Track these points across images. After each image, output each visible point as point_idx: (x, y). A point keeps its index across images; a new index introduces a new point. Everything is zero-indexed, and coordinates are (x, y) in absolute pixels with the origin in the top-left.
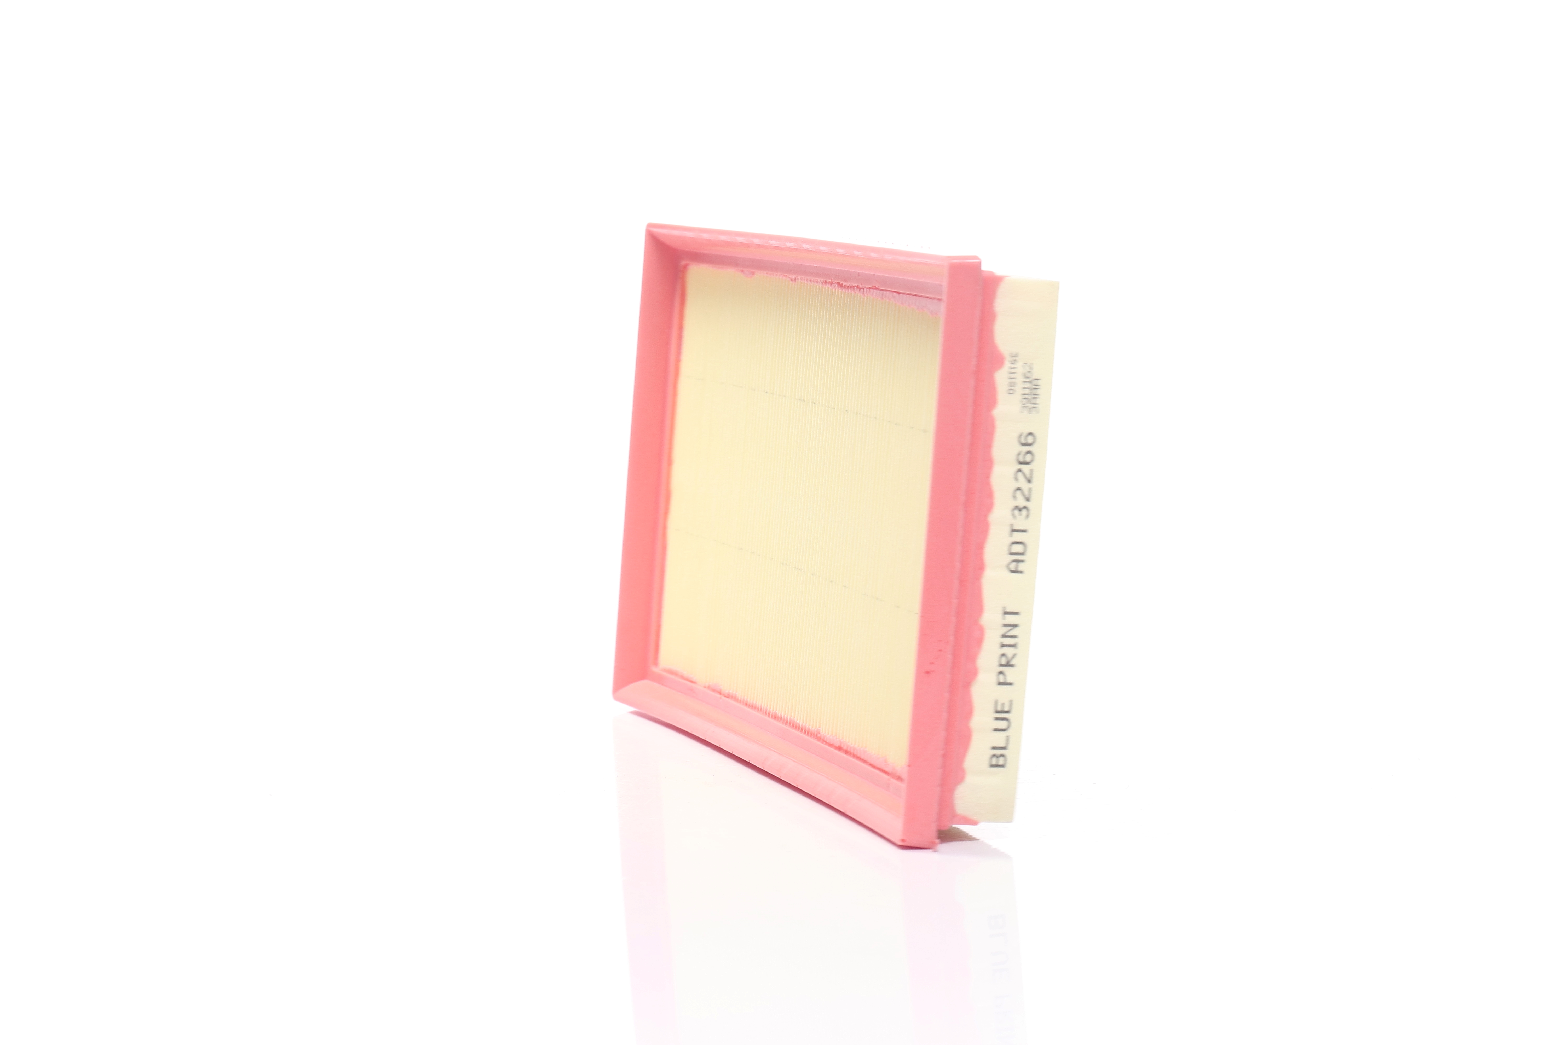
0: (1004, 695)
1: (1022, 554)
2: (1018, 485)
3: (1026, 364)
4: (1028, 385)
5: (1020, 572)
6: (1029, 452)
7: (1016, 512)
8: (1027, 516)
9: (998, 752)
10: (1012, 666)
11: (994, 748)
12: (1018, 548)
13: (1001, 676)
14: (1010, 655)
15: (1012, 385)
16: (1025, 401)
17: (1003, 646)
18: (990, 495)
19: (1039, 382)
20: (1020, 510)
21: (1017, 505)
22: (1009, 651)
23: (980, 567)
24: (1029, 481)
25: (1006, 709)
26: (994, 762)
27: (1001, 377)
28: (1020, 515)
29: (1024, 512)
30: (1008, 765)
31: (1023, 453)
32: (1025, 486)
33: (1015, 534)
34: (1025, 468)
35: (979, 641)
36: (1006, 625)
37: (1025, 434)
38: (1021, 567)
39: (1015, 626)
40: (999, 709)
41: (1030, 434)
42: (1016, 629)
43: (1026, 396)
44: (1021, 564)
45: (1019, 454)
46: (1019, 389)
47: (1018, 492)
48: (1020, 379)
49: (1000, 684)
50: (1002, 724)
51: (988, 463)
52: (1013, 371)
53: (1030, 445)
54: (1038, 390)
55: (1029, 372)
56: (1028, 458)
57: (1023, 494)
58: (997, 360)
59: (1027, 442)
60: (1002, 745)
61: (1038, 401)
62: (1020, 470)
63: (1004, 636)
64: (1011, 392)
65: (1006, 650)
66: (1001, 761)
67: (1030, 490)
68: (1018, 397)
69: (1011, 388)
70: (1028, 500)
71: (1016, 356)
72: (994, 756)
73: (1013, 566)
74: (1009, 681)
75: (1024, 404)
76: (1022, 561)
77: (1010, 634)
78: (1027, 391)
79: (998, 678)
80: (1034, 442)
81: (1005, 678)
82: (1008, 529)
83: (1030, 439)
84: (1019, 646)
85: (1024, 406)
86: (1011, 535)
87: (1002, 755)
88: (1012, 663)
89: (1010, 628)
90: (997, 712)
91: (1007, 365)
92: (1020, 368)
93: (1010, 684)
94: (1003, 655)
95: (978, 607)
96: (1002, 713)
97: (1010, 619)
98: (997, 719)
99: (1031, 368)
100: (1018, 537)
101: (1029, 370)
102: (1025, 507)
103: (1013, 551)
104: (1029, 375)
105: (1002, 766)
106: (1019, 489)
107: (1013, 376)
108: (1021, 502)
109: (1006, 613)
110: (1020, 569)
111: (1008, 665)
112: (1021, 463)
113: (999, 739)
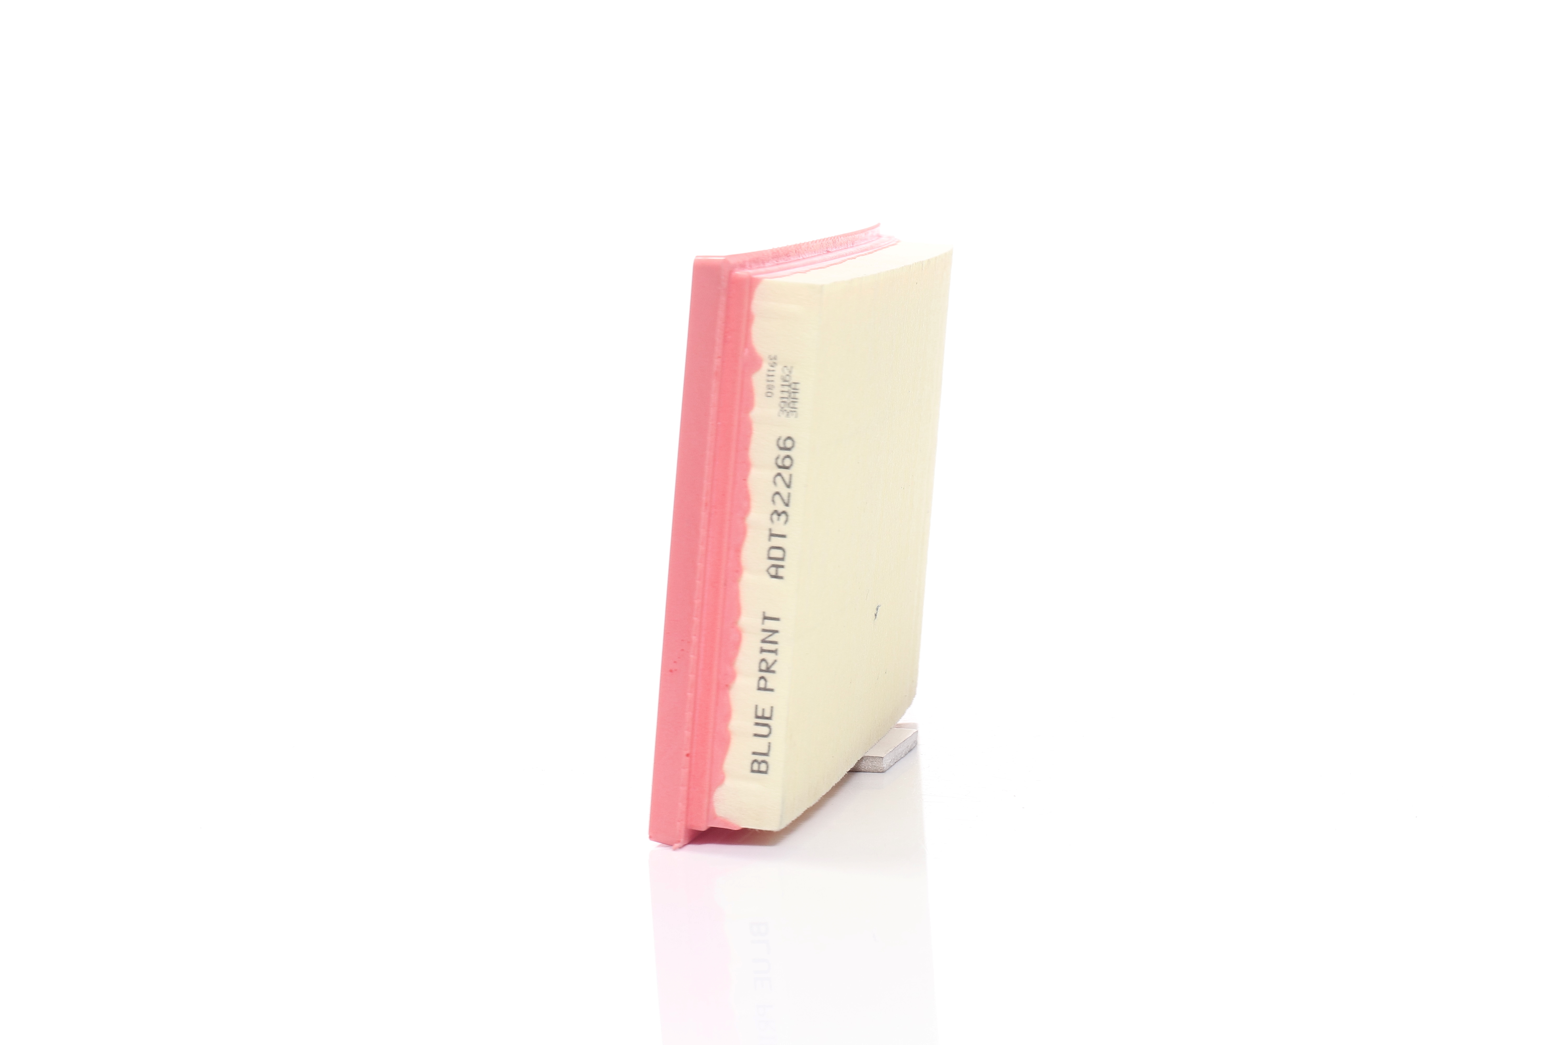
0: (764, 701)
1: (782, 559)
2: (777, 490)
3: (785, 367)
4: (786, 388)
5: (781, 578)
6: (788, 457)
7: (775, 517)
8: (786, 521)
9: (760, 758)
10: (773, 672)
11: (754, 753)
12: (777, 553)
13: (762, 682)
14: (770, 662)
15: (770, 387)
16: (783, 404)
17: (762, 651)
18: (747, 497)
19: (798, 386)
20: (779, 515)
21: (776, 509)
22: (770, 657)
23: (738, 570)
24: (788, 486)
25: (767, 714)
26: (756, 767)
27: (759, 380)
28: (778, 519)
29: (783, 517)
30: (770, 772)
31: (781, 457)
32: (784, 491)
33: (773, 538)
34: (783, 472)
35: (737, 645)
36: (764, 630)
37: (784, 437)
38: (781, 572)
39: (776, 632)
40: (760, 714)
41: (789, 438)
42: (776, 634)
43: (784, 400)
44: (780, 570)
45: (777, 458)
46: (777, 391)
47: (777, 497)
48: (778, 382)
49: (759, 689)
50: (764, 730)
51: (745, 465)
52: (771, 373)
53: (789, 449)
54: (797, 394)
55: (788, 375)
56: (787, 462)
57: (783, 500)
58: (754, 363)
59: (786, 445)
60: (765, 751)
61: (797, 405)
62: (779, 474)
63: (764, 641)
64: (769, 394)
65: (765, 655)
66: (763, 767)
67: (789, 495)
68: (776, 399)
69: (769, 391)
70: (787, 505)
71: (775, 358)
72: (755, 761)
73: (773, 571)
74: (769, 686)
75: (782, 408)
76: (782, 567)
77: (769, 638)
78: (786, 395)
79: (759, 684)
80: (793, 447)
81: (766, 684)
82: (767, 533)
83: (789, 444)
84: (779, 652)
85: (782, 410)
86: (770, 540)
87: (764, 762)
88: (772, 669)
89: (770, 633)
90: (757, 717)
91: (765, 366)
92: (779, 371)
93: (772, 690)
94: (763, 660)
95: (735, 609)
96: (763, 719)
97: (770, 625)
98: (757, 724)
99: (790, 372)
100: (776, 542)
101: (787, 373)
102: (784, 512)
103: (772, 556)
104: (788, 378)
105: (765, 772)
106: (777, 493)
107: (771, 378)
108: (781, 507)
109: (765, 618)
110: (780, 574)
111: (768, 670)
112: (780, 467)
113: (761, 745)
